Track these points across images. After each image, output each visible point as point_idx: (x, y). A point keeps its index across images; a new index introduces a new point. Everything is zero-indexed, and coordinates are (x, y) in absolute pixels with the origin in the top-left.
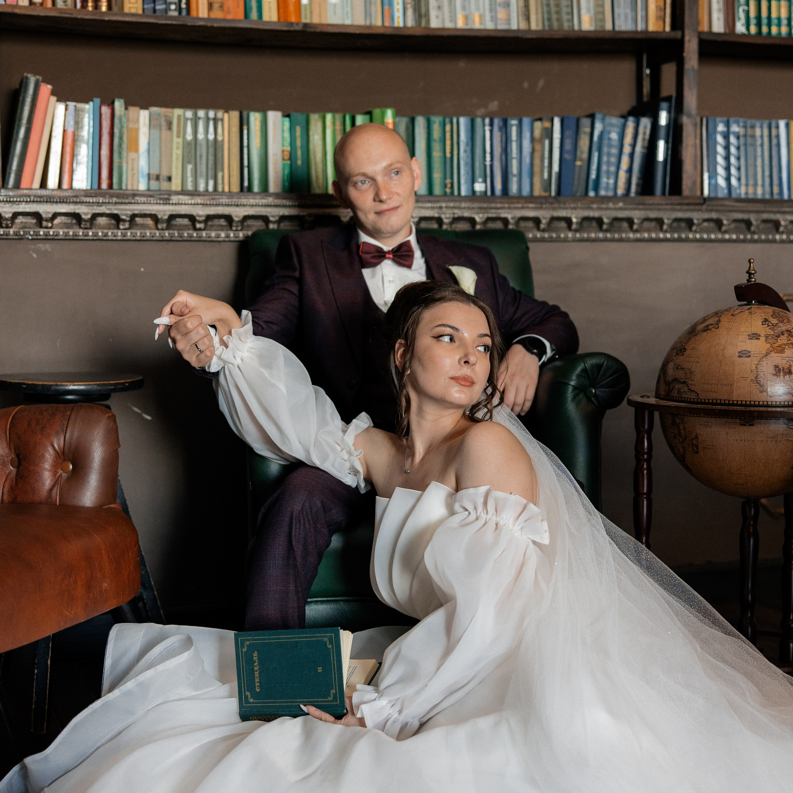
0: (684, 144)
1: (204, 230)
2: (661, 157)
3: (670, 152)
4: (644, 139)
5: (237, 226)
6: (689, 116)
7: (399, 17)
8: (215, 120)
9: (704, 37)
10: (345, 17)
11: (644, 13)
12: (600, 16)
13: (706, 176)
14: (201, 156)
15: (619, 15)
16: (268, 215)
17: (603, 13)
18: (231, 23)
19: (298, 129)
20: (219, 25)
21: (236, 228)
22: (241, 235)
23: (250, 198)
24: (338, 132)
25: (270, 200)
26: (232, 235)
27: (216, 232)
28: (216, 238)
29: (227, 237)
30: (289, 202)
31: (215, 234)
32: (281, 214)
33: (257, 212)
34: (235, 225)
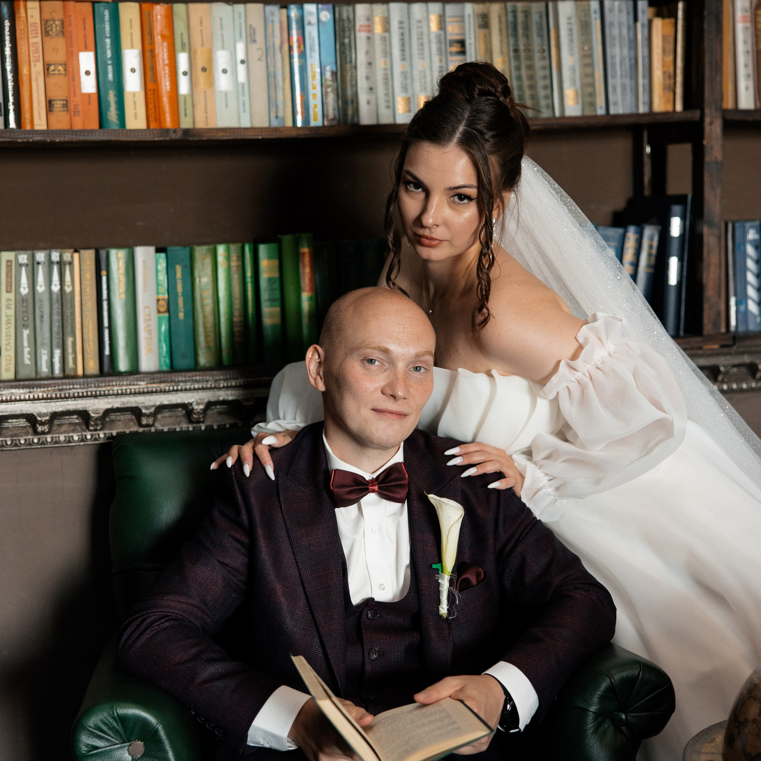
0: (705, 263)
1: (49, 433)
2: (673, 279)
3: (685, 273)
4: (650, 255)
5: (97, 425)
6: (711, 224)
7: (315, 106)
8: (61, 264)
9: (729, 117)
10: (242, 109)
11: (647, 81)
12: (590, 90)
13: (733, 301)
14: (42, 317)
15: (615, 88)
16: (140, 405)
17: (593, 85)
18: (80, 135)
19: (179, 269)
20: (62, 139)
21: (94, 427)
22: (102, 436)
23: (113, 385)
24: (234, 269)
25: (142, 385)
26: (89, 437)
27: (66, 435)
28: (67, 443)
29: (82, 440)
30: (169, 387)
31: (65, 437)
32: (158, 403)
33: (123, 403)
34: (93, 423)
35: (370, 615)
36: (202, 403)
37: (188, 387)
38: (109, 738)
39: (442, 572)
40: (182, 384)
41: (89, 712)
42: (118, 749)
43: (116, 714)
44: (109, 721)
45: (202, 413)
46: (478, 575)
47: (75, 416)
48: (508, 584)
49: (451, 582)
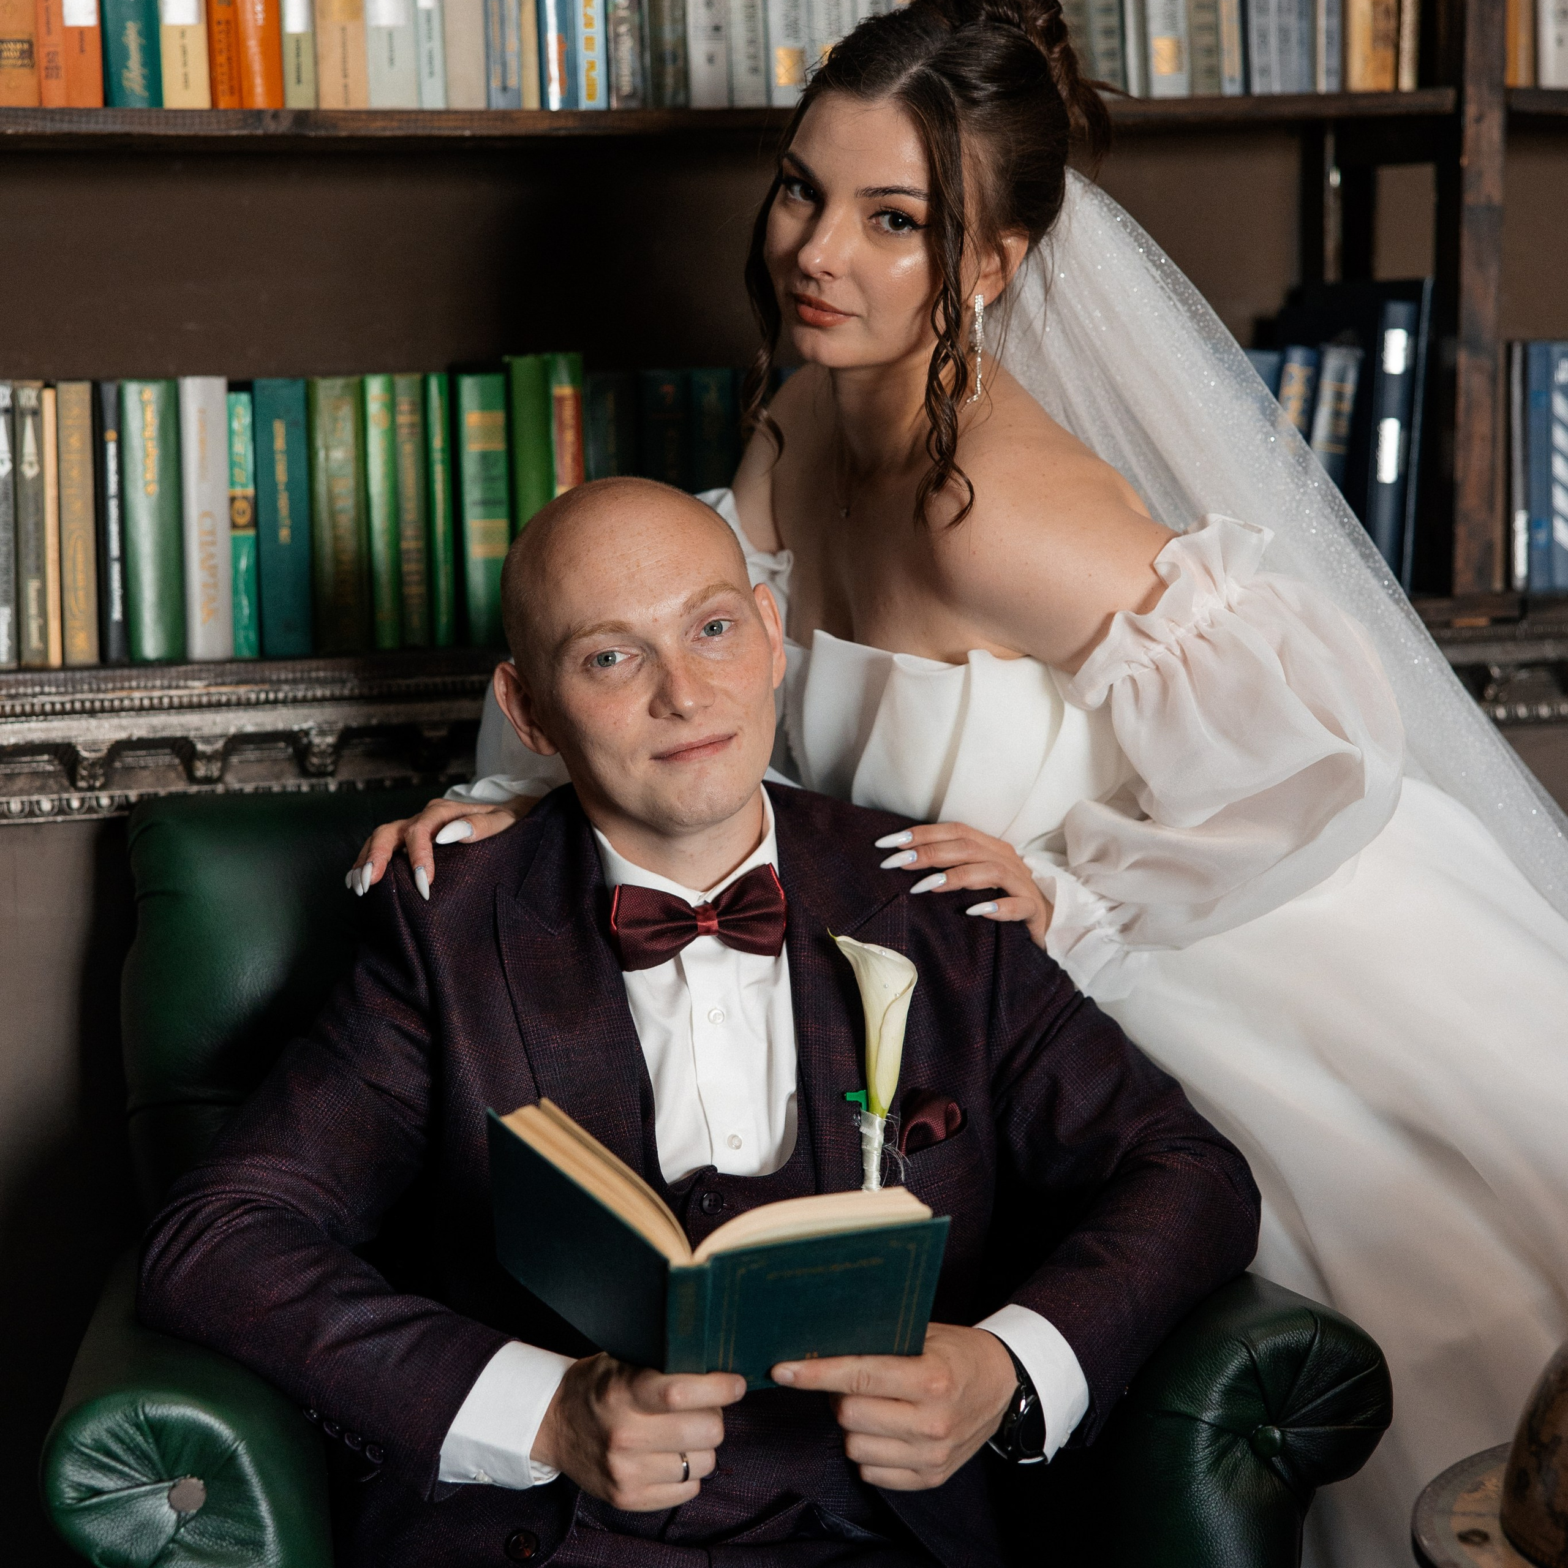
0: (1461, 435)
2: (1388, 469)
3: (1415, 456)
4: (1336, 414)
5: (94, 777)
6: (1475, 347)
7: (592, 66)
8: (14, 413)
9: (1520, 105)
10: (425, 70)
11: (1335, 22)
12: (1206, 40)
13: (1520, 521)
15: (1264, 36)
16: (192, 734)
17: (1214, 28)
18: (62, 121)
19: (279, 429)
20: (21, 130)
21: (88, 782)
22: (105, 801)
23: (131, 688)
24: (404, 432)
25: (197, 688)
26: (75, 804)
27: (25, 798)
28: (26, 817)
29: (61, 811)
30: (258, 693)
31: (23, 803)
32: (232, 730)
33: (154, 728)
34: (84, 773)
35: (706, 1203)
36: (331, 732)
37: (300, 694)
38: (126, 1469)
39: (868, 1110)
40: (286, 688)
41: (81, 1411)
42: (146, 1494)
43: (142, 1417)
44: (126, 1432)
45: (331, 754)
46: (949, 1118)
47: (46, 757)
48: (1018, 1138)
49: (888, 1131)
